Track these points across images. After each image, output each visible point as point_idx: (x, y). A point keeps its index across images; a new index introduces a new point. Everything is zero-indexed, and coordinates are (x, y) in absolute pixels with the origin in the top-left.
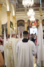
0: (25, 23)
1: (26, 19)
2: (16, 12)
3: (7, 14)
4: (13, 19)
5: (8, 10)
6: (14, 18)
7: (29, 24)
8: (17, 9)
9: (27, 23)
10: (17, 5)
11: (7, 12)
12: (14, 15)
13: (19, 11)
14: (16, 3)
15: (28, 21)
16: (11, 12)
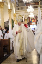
0: (25, 20)
1: (26, 16)
2: (17, 10)
3: (8, 12)
4: (14, 17)
5: (9, 8)
6: (15, 15)
7: (29, 21)
8: (17, 7)
9: (26, 20)
10: (17, 4)
11: (9, 10)
12: (15, 13)
13: (19, 9)
14: (16, 1)
15: (28, 18)
16: (12, 10)
